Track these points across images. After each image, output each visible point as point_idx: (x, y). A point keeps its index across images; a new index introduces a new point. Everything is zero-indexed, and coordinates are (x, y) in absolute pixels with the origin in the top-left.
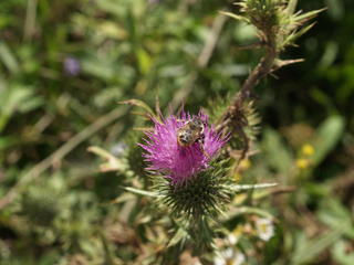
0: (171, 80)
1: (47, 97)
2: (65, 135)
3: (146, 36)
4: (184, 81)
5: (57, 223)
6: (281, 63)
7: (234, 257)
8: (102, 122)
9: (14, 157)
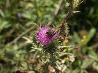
0: (47, 19)
1: (13, 24)
2: (18, 34)
3: (40, 7)
4: (51, 19)
5: (15, 58)
6: (75, 12)
7: (64, 67)
8: (28, 30)
9: (4, 41)
